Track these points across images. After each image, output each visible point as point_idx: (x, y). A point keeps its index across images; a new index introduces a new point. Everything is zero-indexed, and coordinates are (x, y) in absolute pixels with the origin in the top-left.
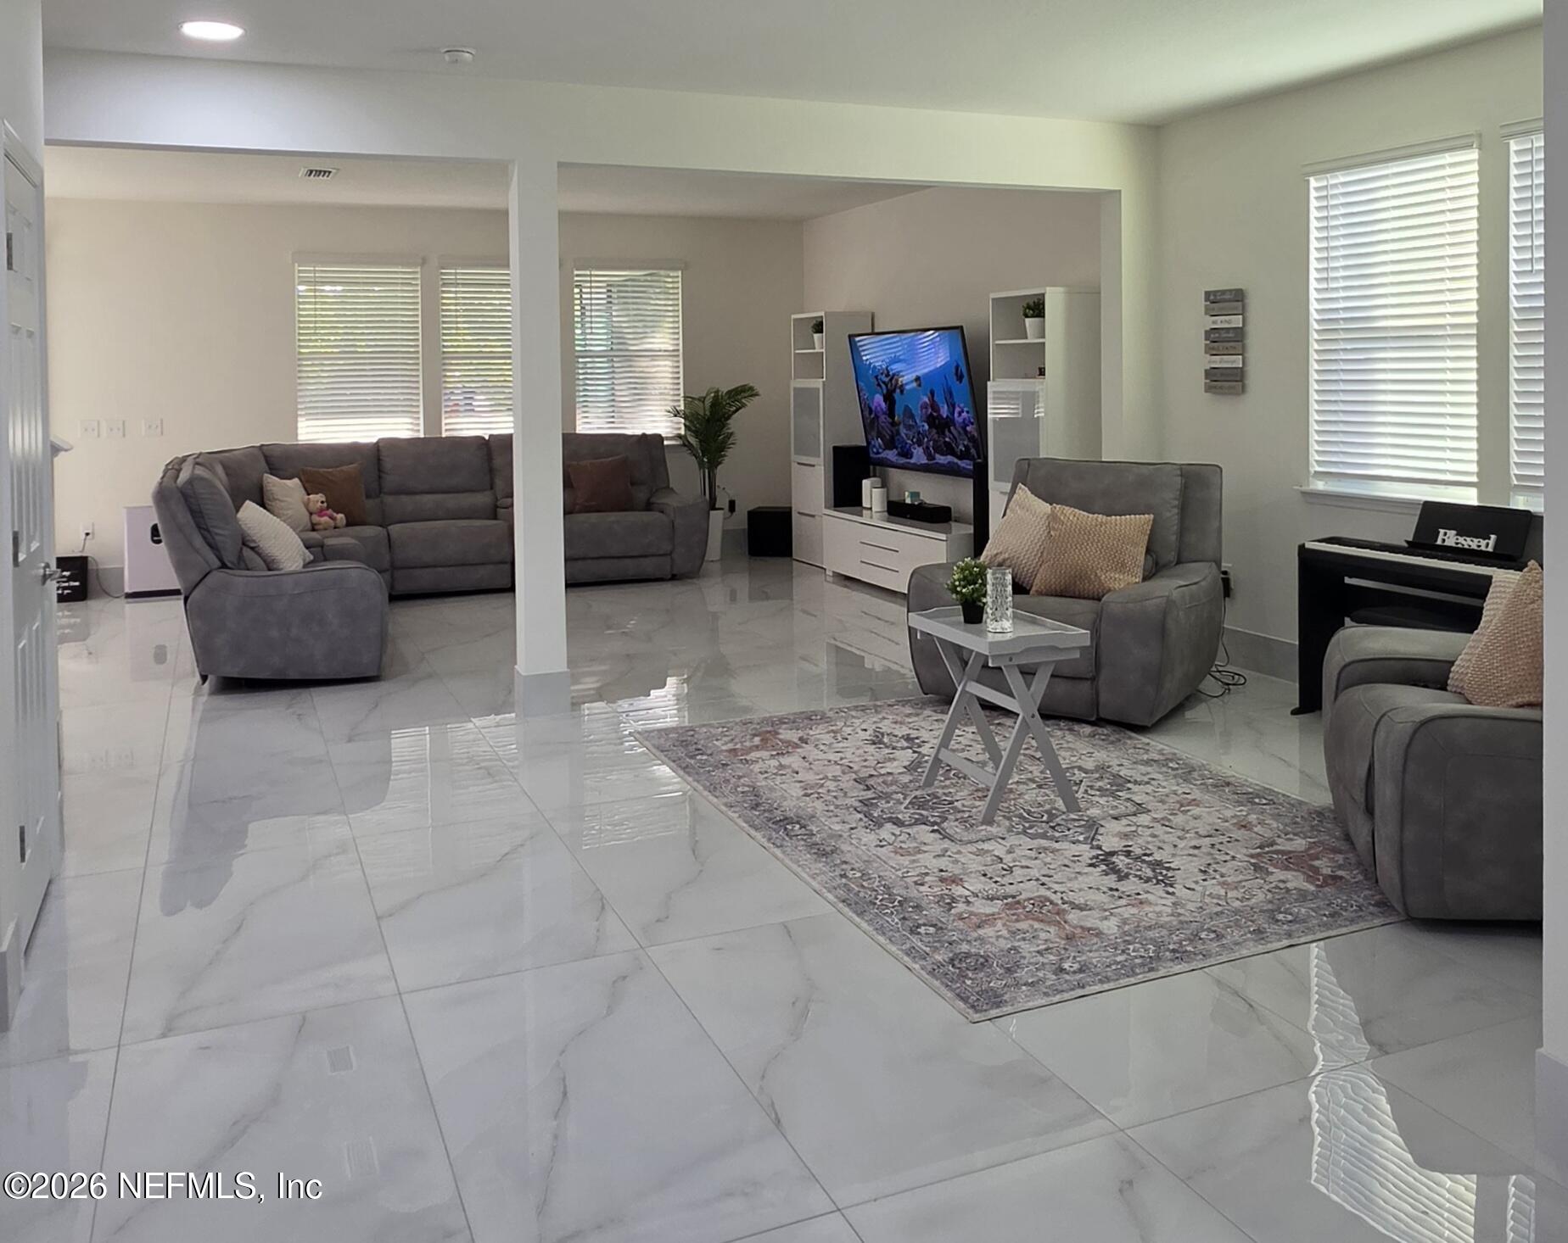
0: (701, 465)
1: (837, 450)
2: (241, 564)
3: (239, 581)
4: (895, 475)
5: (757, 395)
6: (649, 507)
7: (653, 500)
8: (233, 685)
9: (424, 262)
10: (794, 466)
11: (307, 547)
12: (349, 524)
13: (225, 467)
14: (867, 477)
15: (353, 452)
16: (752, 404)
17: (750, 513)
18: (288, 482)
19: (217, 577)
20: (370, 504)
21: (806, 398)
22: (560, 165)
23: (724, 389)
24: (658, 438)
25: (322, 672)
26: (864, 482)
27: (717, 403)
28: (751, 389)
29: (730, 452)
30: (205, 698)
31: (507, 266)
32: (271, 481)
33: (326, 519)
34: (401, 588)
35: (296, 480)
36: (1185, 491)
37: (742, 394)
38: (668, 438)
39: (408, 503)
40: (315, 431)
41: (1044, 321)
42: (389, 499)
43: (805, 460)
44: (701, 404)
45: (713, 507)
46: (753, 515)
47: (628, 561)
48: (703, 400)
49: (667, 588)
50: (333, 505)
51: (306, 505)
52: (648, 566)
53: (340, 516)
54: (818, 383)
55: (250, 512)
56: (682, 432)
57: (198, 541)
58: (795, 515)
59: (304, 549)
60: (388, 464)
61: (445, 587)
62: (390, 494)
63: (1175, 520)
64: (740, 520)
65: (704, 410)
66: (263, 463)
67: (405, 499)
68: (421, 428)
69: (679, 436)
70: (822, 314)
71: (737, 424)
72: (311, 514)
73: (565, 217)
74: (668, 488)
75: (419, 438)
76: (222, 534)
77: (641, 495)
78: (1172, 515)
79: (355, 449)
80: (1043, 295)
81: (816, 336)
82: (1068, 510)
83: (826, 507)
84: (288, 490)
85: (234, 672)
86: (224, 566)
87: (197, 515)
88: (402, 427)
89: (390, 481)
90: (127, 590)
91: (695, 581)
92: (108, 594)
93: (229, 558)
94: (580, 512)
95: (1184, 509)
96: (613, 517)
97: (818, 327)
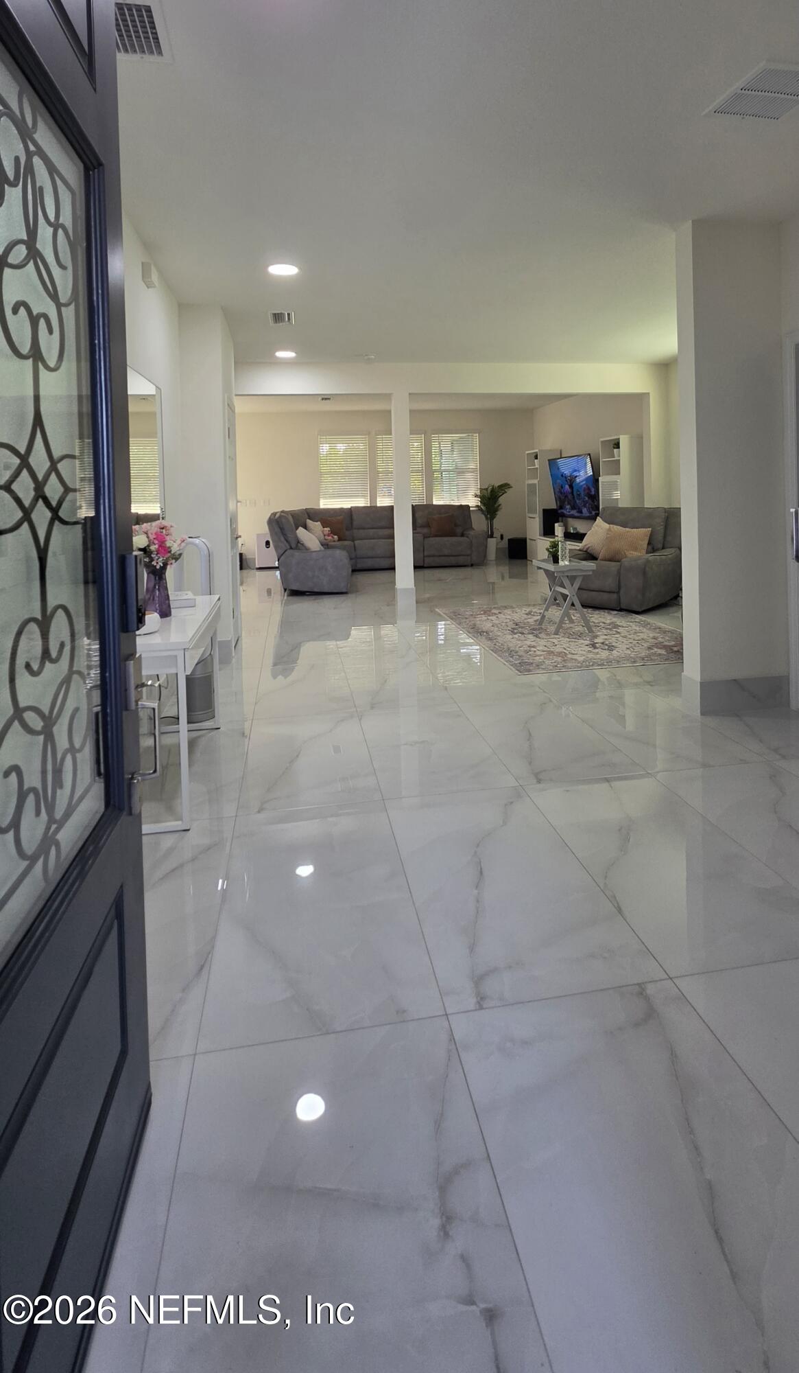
0: (487, 518)
1: (544, 511)
2: (297, 548)
3: (297, 554)
4: (570, 521)
5: (511, 487)
6: (462, 535)
7: (465, 532)
8: (295, 593)
9: (369, 433)
10: (528, 519)
11: (322, 545)
12: (339, 540)
13: (293, 516)
14: (558, 522)
15: (341, 511)
16: (510, 492)
17: (509, 540)
18: (315, 523)
19: (289, 552)
20: (347, 533)
21: (532, 487)
22: (410, 394)
23: (497, 484)
24: (468, 507)
25: (326, 590)
26: (556, 525)
27: (493, 490)
28: (509, 485)
29: (499, 513)
30: (285, 598)
31: (391, 434)
32: (309, 522)
33: (330, 538)
34: (359, 566)
35: (319, 523)
36: (667, 520)
37: (504, 487)
38: (472, 507)
39: (362, 533)
40: (325, 504)
41: (619, 451)
42: (355, 531)
43: (531, 515)
44: (485, 491)
45: (492, 536)
46: (510, 541)
47: (451, 558)
48: (487, 489)
49: (469, 570)
50: (333, 532)
51: (323, 532)
52: (461, 560)
53: (336, 537)
54: (536, 481)
55: (301, 532)
56: (479, 504)
57: (282, 539)
58: (528, 540)
59: (320, 546)
60: (355, 517)
61: (377, 566)
62: (355, 529)
63: (662, 531)
64: (505, 543)
65: (487, 494)
66: (306, 516)
67: (361, 531)
68: (369, 503)
69: (477, 506)
70: (537, 450)
71: (501, 500)
72: (325, 536)
73: (411, 411)
74: (472, 528)
75: (368, 507)
76: (290, 535)
77: (459, 530)
78: (660, 529)
79: (342, 510)
80: (619, 439)
81: (536, 461)
82: (615, 526)
83: (540, 535)
84: (316, 526)
85: (295, 588)
86: (291, 548)
87: (282, 529)
88: (361, 502)
89: (355, 523)
90: (257, 566)
91: (484, 567)
92: (250, 568)
93: (293, 546)
94: (433, 537)
95: (666, 528)
96: (446, 539)
97: (536, 457)
